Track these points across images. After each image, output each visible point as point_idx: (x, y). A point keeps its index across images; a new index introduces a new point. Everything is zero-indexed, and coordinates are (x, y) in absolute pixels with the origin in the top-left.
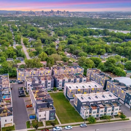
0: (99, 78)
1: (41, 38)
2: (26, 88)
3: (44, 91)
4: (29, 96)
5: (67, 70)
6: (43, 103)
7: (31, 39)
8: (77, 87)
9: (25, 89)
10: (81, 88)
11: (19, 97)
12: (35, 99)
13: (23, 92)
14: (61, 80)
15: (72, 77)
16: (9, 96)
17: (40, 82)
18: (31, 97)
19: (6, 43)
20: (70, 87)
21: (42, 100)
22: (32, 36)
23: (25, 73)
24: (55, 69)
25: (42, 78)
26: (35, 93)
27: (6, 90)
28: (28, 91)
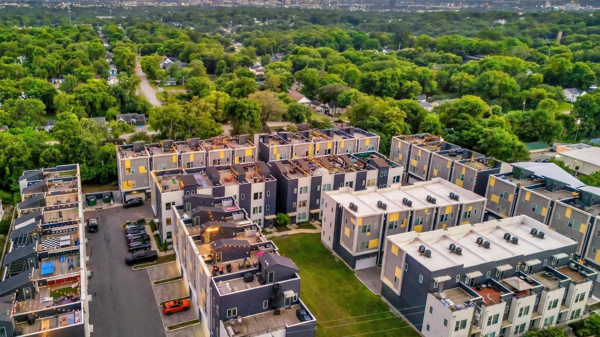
0: (449, 166)
1: (202, 56)
2: (160, 224)
3: (242, 230)
4: (173, 257)
5: (317, 143)
6: (250, 287)
7: (168, 61)
8: (381, 206)
9: (154, 227)
10: (400, 210)
11: (129, 263)
12: (208, 271)
13: (145, 239)
14: (304, 182)
15: (347, 167)
16: (75, 264)
17: (219, 192)
18: (184, 261)
19: (83, 69)
20: (353, 207)
21: (242, 275)
22: (173, 53)
23: (151, 160)
24: (271, 141)
25: (224, 175)
26: (203, 242)
27: (63, 233)
28: (169, 236)
